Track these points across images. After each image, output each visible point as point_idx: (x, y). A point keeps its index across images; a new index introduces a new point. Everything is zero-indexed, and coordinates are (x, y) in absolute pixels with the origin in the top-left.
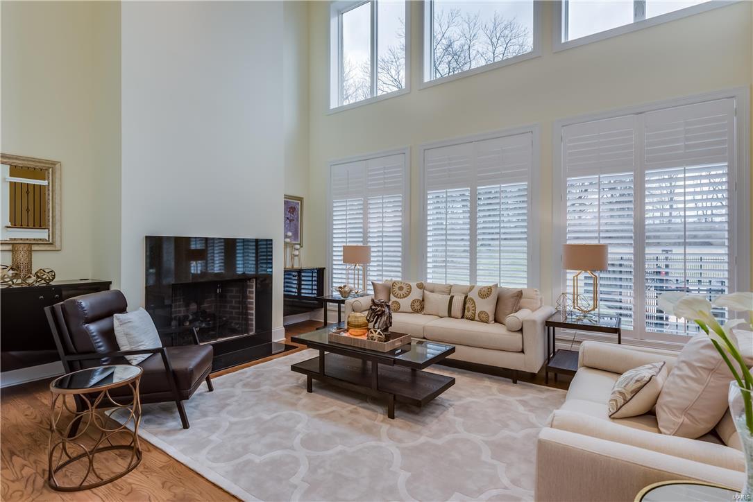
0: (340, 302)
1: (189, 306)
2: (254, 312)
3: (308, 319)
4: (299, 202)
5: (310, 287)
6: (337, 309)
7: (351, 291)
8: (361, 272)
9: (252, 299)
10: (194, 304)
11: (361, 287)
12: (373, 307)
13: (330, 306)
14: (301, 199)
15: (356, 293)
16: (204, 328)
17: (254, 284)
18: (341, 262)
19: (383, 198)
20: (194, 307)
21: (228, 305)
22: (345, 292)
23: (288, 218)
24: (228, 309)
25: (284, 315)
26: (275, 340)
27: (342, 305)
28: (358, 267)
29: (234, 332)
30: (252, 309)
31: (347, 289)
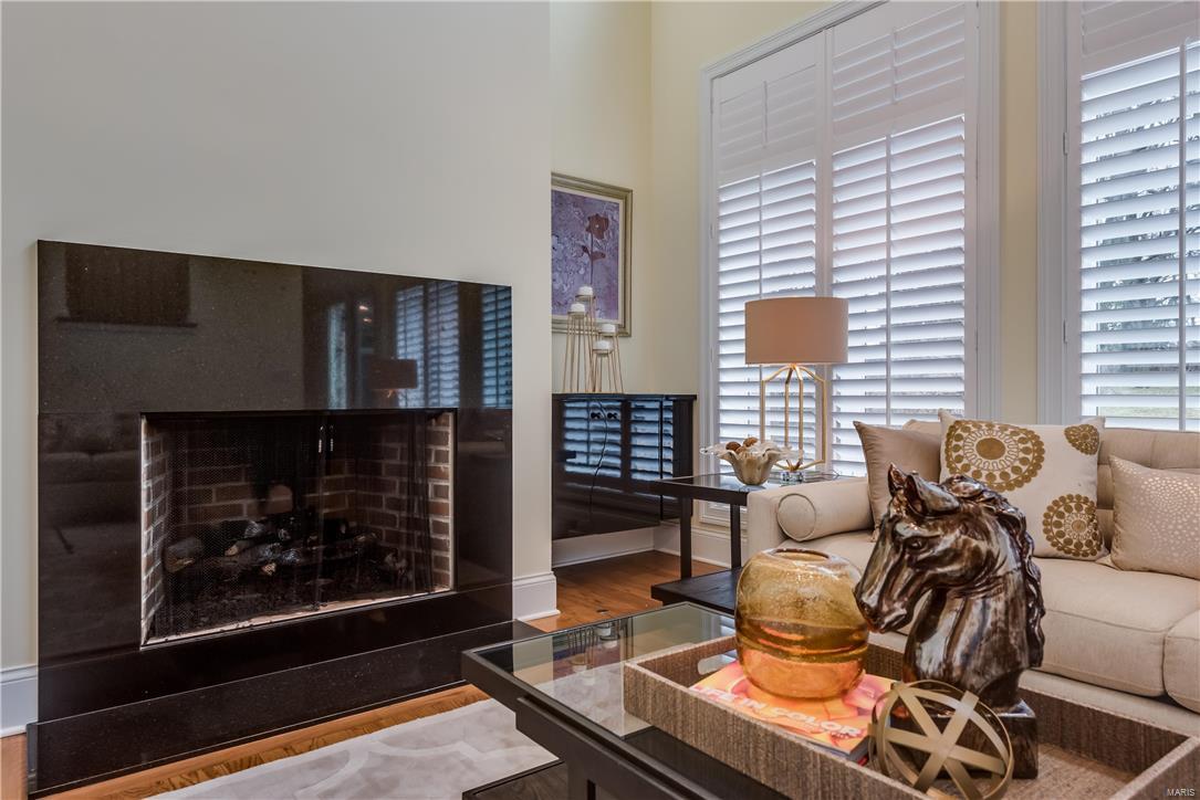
0: (737, 499)
1: (266, 496)
2: (448, 520)
3: (648, 546)
4: (621, 202)
5: (655, 454)
6: (727, 521)
7: (772, 458)
8: (809, 405)
9: (446, 478)
10: (282, 488)
11: (810, 452)
12: (908, 529)
13: (705, 511)
14: (625, 194)
15: (795, 469)
16: (290, 567)
17: (450, 430)
18: (741, 363)
19: (888, 144)
20: (281, 497)
21: (385, 496)
22: (752, 463)
23: (585, 249)
24: (384, 509)
25: (555, 537)
26: (522, 614)
27: (742, 509)
28: (799, 373)
29: (390, 582)
30: (440, 510)
31: (757, 452)
